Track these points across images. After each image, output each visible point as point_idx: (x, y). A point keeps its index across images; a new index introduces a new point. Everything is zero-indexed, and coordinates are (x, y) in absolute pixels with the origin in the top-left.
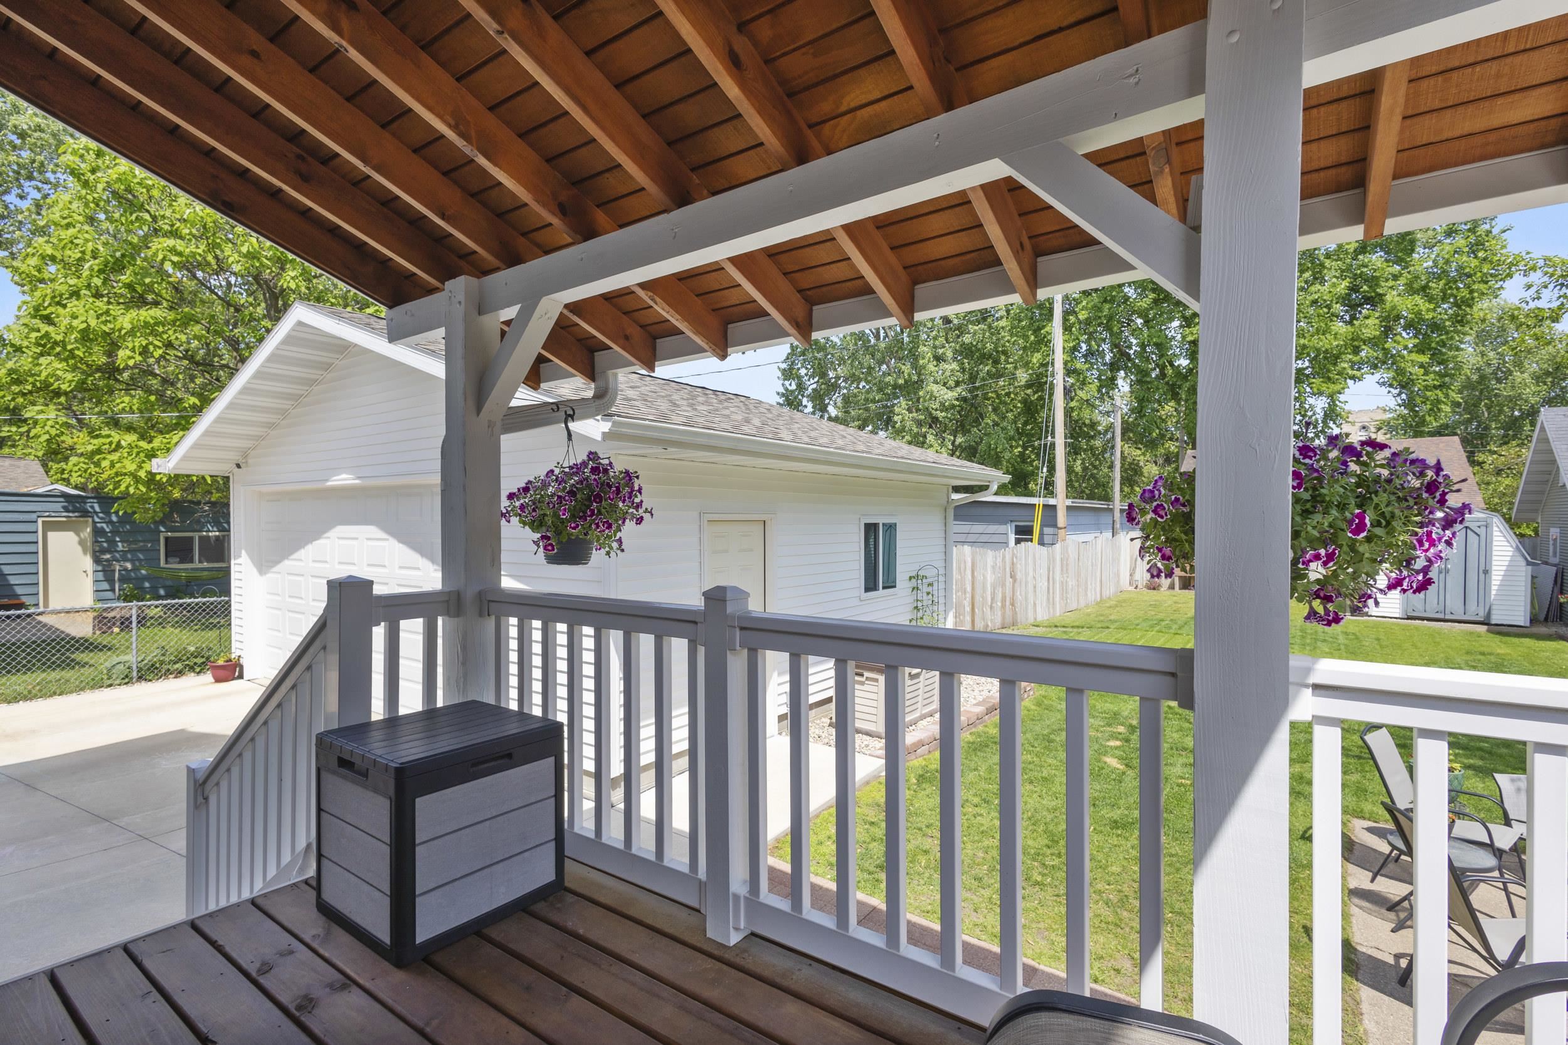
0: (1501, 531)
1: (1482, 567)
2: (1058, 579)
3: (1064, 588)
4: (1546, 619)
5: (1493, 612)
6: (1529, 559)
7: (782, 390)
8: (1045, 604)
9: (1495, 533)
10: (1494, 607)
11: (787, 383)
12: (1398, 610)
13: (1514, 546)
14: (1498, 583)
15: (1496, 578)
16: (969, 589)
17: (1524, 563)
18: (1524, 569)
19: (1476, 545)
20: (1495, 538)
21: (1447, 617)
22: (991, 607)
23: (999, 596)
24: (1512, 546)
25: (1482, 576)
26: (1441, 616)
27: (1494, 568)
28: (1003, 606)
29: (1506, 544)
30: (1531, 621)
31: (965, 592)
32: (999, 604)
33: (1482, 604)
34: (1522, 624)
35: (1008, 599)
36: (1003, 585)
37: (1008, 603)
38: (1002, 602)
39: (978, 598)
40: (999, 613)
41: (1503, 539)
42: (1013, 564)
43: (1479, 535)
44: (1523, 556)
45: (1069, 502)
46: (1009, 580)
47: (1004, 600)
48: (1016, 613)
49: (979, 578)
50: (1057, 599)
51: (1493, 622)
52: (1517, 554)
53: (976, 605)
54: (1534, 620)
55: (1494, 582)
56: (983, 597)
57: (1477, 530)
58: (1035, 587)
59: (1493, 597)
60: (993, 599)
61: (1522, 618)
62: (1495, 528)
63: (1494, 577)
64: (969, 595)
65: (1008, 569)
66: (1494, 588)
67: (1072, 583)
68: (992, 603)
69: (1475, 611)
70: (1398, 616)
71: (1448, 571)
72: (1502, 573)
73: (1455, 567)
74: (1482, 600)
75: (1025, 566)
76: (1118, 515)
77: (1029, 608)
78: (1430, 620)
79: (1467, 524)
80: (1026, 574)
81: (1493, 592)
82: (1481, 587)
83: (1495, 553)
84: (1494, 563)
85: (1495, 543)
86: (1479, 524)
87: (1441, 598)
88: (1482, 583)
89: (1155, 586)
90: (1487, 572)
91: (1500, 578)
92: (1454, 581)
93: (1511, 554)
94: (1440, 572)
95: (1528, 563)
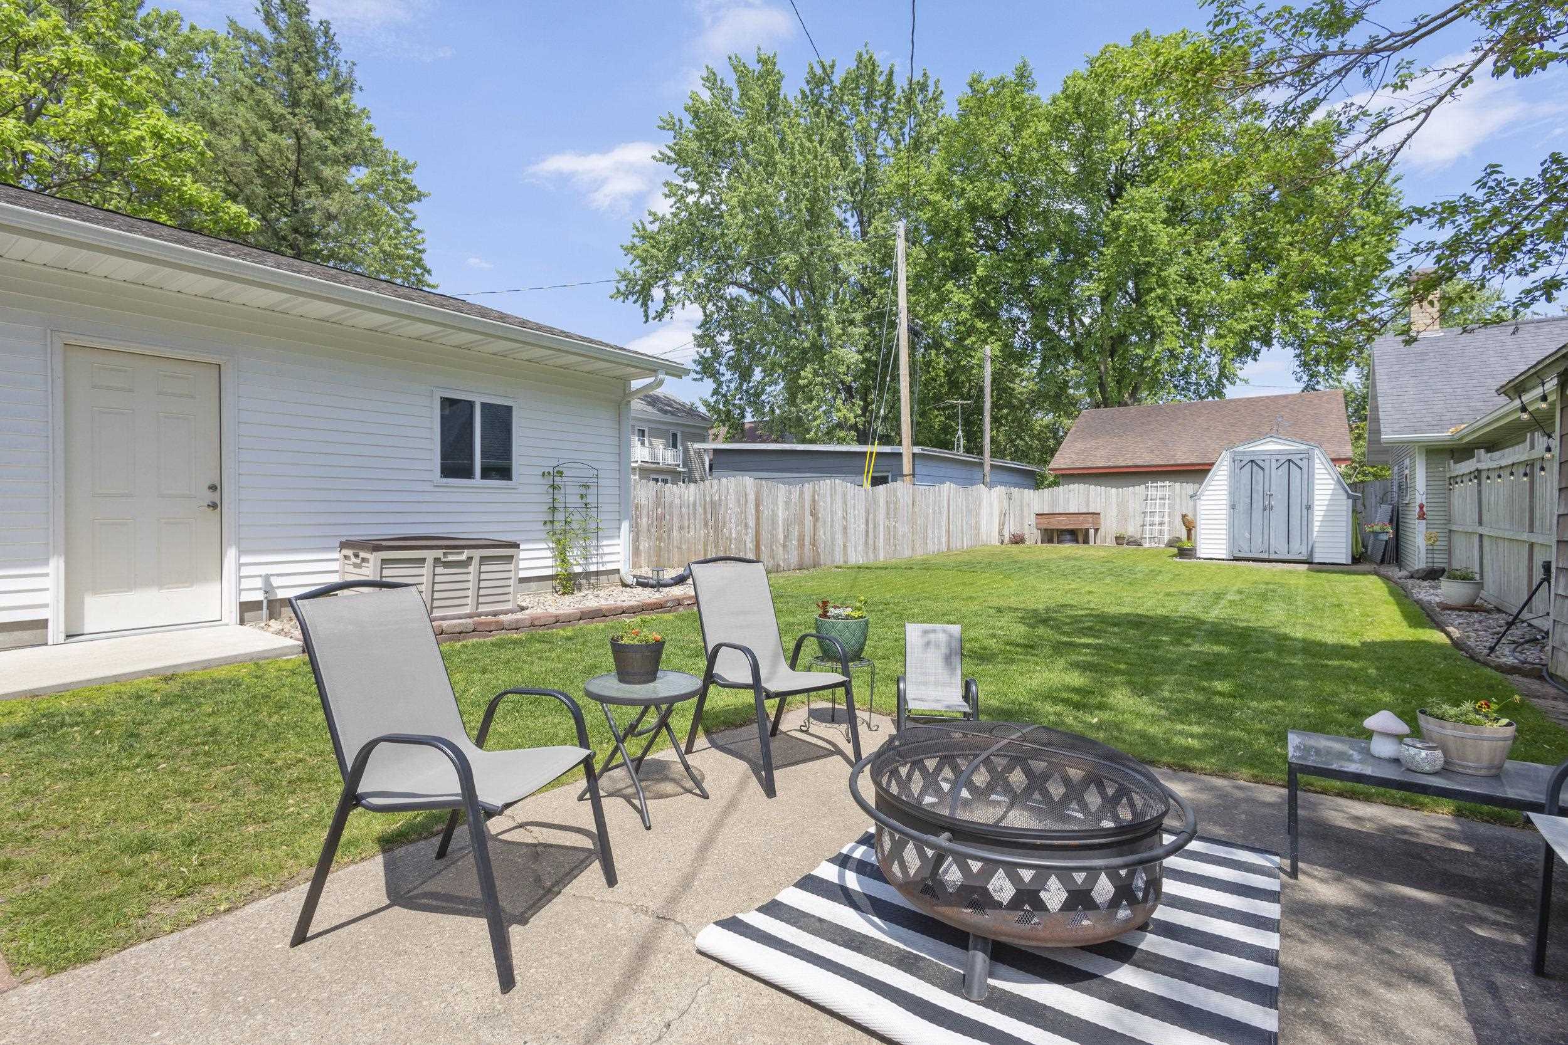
0: (1322, 463)
1: (1305, 502)
2: (881, 523)
3: (891, 533)
5: (1316, 550)
6: (1350, 492)
7: (697, 357)
8: (861, 548)
9: (1317, 466)
10: (1316, 545)
11: (702, 350)
12: (1224, 551)
13: (1335, 478)
14: (1320, 518)
15: (1318, 514)
16: (752, 523)
17: (1345, 497)
18: (1344, 503)
19: (1298, 480)
20: (1317, 471)
21: (1273, 557)
22: (784, 546)
23: (796, 533)
24: (1333, 479)
25: (1305, 511)
26: (1265, 556)
27: (1316, 503)
28: (801, 545)
29: (1327, 477)
30: (1352, 559)
31: (746, 526)
32: (795, 543)
33: (1305, 542)
34: (1343, 562)
35: (807, 539)
36: (801, 523)
37: (807, 543)
38: (799, 540)
39: (765, 535)
40: (796, 553)
41: (1324, 471)
42: (814, 500)
43: (1301, 469)
44: (1344, 488)
45: (917, 450)
46: (808, 519)
47: (801, 539)
48: (819, 554)
49: (766, 513)
50: (881, 543)
51: (1316, 561)
52: (1338, 487)
53: (763, 542)
54: (1356, 559)
55: (1316, 518)
56: (772, 534)
57: (1299, 463)
58: (845, 528)
59: (1315, 534)
60: (786, 537)
61: (1343, 556)
62: (1317, 461)
63: (1316, 513)
64: (751, 532)
65: (807, 506)
66: (1317, 524)
67: (902, 529)
68: (785, 541)
69: (1299, 549)
70: (1224, 557)
71: (1271, 508)
72: (1324, 508)
73: (1279, 503)
74: (1304, 538)
75: (831, 504)
76: (987, 468)
77: (837, 549)
78: (1255, 560)
79: (1289, 457)
80: (833, 513)
81: (1316, 529)
82: (1304, 523)
83: (1317, 487)
84: (1316, 497)
85: (1317, 476)
86: (1301, 456)
87: (1266, 537)
88: (1304, 519)
89: (1018, 540)
90: (1309, 507)
91: (1322, 513)
92: (1278, 517)
93: (1332, 487)
94: (1264, 509)
95: (1349, 497)
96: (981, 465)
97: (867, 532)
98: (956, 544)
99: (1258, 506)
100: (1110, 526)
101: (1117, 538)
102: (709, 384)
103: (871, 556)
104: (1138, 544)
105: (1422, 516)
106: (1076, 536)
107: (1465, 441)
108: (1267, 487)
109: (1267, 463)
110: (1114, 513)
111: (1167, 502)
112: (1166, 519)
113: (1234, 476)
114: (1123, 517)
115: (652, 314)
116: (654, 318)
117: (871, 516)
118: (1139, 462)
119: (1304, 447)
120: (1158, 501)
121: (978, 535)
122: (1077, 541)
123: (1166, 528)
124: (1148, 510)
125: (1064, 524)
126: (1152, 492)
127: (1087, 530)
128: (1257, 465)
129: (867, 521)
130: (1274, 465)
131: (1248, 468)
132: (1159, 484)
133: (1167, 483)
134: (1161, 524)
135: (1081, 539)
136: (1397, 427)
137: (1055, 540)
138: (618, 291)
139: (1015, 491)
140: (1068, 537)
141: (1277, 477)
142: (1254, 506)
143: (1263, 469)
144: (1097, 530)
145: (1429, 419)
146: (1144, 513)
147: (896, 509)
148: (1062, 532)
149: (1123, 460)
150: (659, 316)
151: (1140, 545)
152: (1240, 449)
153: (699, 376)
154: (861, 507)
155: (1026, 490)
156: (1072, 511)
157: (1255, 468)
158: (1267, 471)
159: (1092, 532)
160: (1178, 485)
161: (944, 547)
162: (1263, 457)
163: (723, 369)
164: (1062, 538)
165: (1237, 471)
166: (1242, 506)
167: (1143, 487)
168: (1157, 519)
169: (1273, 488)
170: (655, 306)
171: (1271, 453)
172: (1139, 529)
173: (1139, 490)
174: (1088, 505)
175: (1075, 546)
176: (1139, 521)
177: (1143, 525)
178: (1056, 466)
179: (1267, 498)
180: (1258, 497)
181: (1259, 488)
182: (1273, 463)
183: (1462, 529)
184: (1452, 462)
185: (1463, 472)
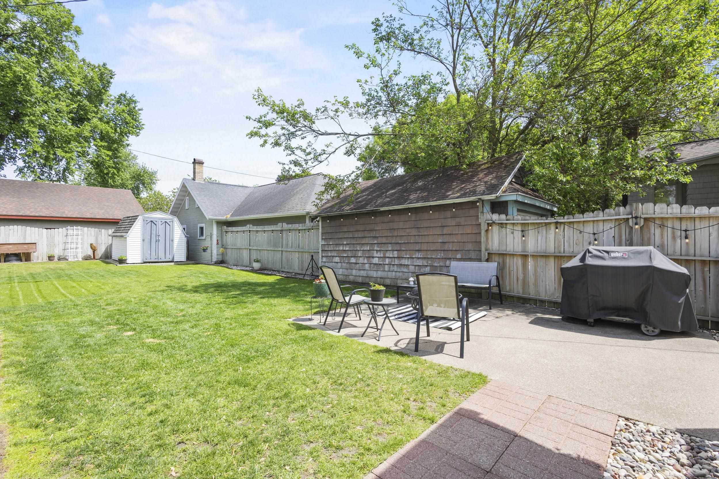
0: (177, 224)
1: (171, 238)
5: (175, 257)
9: (175, 225)
10: (175, 255)
12: (140, 260)
13: (181, 230)
18: (184, 239)
19: (169, 230)
20: (175, 227)
21: (160, 260)
25: (171, 242)
26: (157, 260)
27: (175, 239)
29: (179, 229)
30: (187, 258)
33: (171, 253)
34: (184, 260)
41: (178, 227)
43: (170, 225)
44: (184, 234)
51: (175, 261)
52: (182, 233)
55: (175, 245)
57: (169, 223)
59: (175, 251)
61: (184, 258)
62: (175, 223)
63: (175, 243)
66: (175, 247)
69: (169, 258)
70: (139, 262)
71: (159, 241)
72: (178, 241)
73: (162, 239)
78: (152, 262)
79: (165, 221)
81: (175, 249)
82: (171, 247)
83: (175, 233)
84: (175, 237)
85: (175, 229)
86: (170, 220)
87: (157, 252)
88: (171, 245)
90: (172, 241)
91: (177, 243)
92: (161, 245)
93: (180, 233)
94: (156, 241)
95: (186, 236)
99: (153, 240)
100: (43, 251)
101: (49, 257)
104: (64, 259)
105: (218, 244)
107: (230, 220)
108: (157, 232)
109: (157, 222)
110: (45, 243)
111: (80, 237)
112: (79, 246)
113: (144, 227)
114: (51, 244)
119: (171, 217)
120: (74, 236)
122: (22, 260)
123: (79, 250)
124: (68, 241)
125: (11, 250)
126: (70, 232)
127: (28, 253)
130: (160, 223)
131: (150, 224)
132: (75, 228)
133: (79, 228)
134: (77, 248)
140: (15, 258)
141: (161, 229)
143: (156, 225)
144: (35, 253)
145: (217, 212)
146: (66, 243)
151: (67, 260)
152: (146, 216)
157: (153, 224)
159: (32, 254)
160: (86, 229)
162: (156, 220)
164: (10, 259)
165: (145, 225)
166: (147, 240)
167: (64, 229)
168: (74, 246)
169: (160, 233)
171: (158, 219)
172: (64, 251)
173: (62, 230)
174: (25, 238)
175: (21, 263)
176: (61, 247)
179: (157, 236)
180: (154, 236)
181: (154, 232)
182: (160, 222)
183: (235, 247)
184: (225, 227)
185: (237, 230)
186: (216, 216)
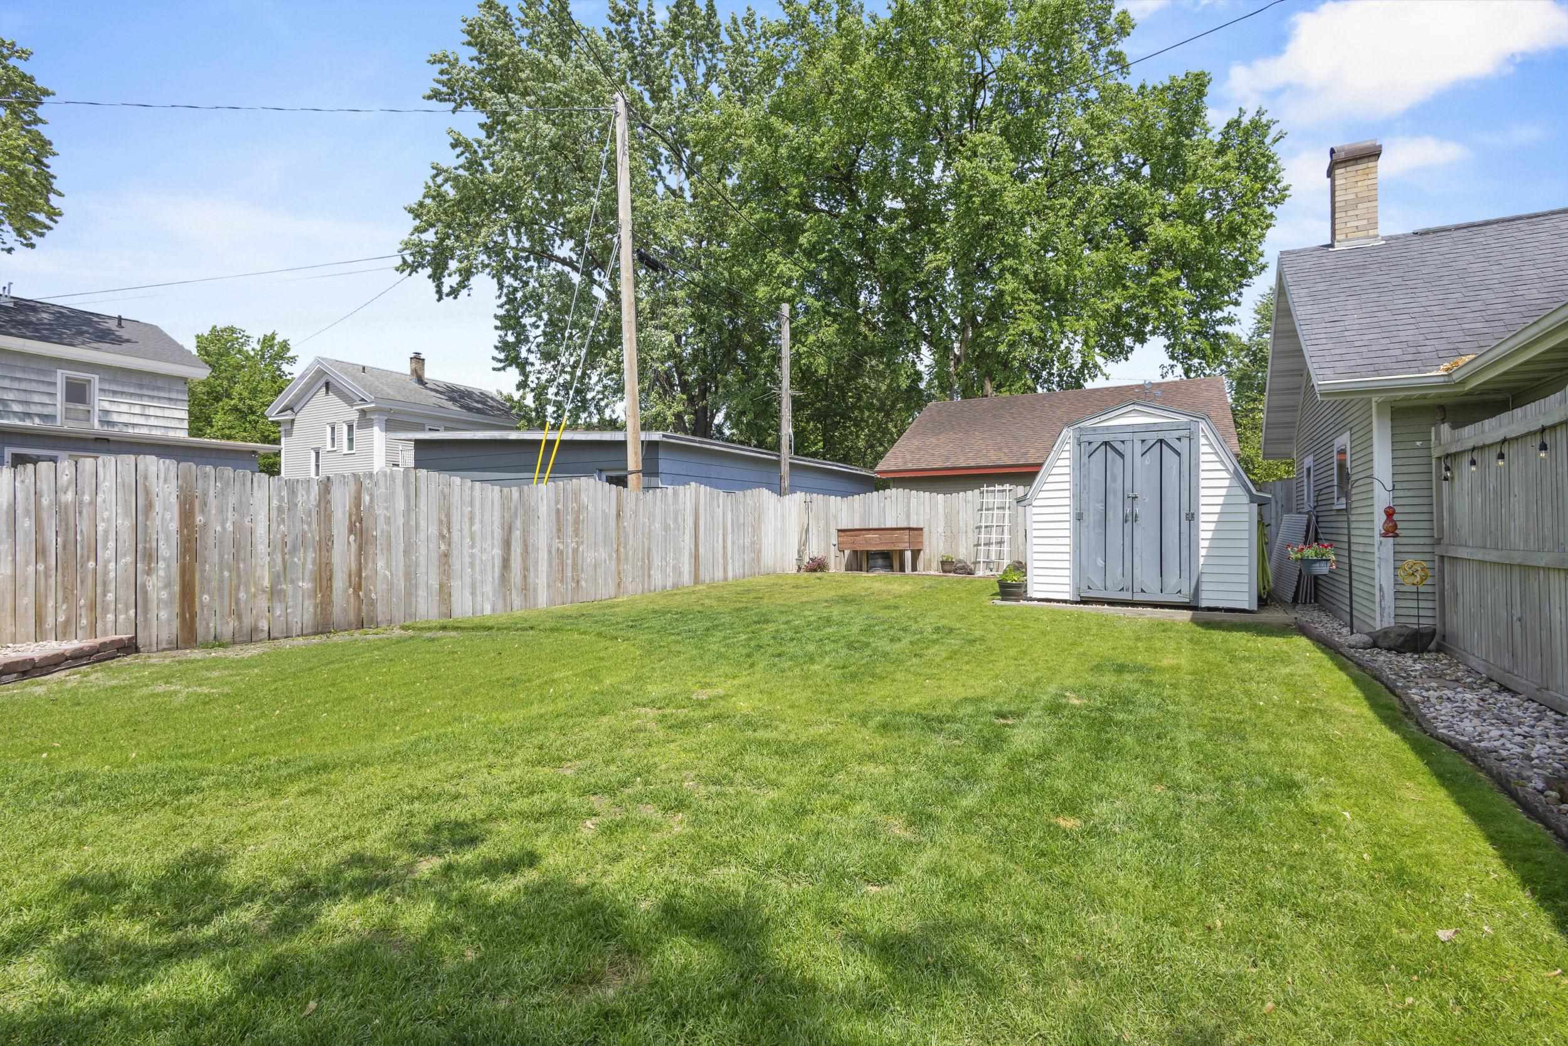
0: (1211, 445)
1: (1185, 508)
2: (543, 545)
3: (566, 561)
4: (1295, 600)
5: (1204, 587)
6: (1254, 491)
7: (497, 342)
8: (487, 589)
9: (1203, 449)
10: (1204, 578)
11: (503, 333)
12: (1067, 588)
13: (1231, 469)
14: (1209, 535)
15: (1206, 528)
16: (169, 550)
17: (1246, 499)
18: (1246, 509)
19: (1175, 472)
20: (1203, 458)
21: (1138, 597)
22: (272, 592)
23: (308, 567)
24: (1227, 470)
25: (1185, 523)
26: (1126, 595)
27: (1203, 509)
28: (322, 589)
29: (1219, 466)
30: (1260, 598)
31: (148, 556)
32: (305, 585)
33: (1185, 574)
34: (1246, 607)
35: (339, 577)
36: (324, 547)
37: (339, 583)
38: (317, 580)
40: (306, 602)
41: (1214, 458)
43: (1179, 454)
44: (1245, 486)
46: (343, 540)
47: (323, 577)
48: (372, 604)
49: (217, 529)
50: (542, 579)
51: (1204, 604)
52: (1235, 483)
54: (1265, 600)
55: (1202, 535)
56: (234, 570)
57: (1176, 445)
58: (445, 555)
59: (1202, 561)
61: (1246, 597)
62: (1203, 441)
63: (1202, 526)
64: (166, 565)
65: (342, 516)
66: (1204, 544)
67: (593, 553)
68: (275, 583)
69: (1177, 587)
70: (1066, 597)
71: (1135, 518)
72: (1215, 518)
73: (1146, 508)
74: (1185, 566)
75: (407, 512)
76: (785, 468)
77: (422, 592)
78: (1112, 603)
79: (1161, 436)
80: (411, 530)
81: (1203, 552)
82: (1185, 544)
83: (1203, 483)
84: (1202, 501)
85: (1203, 466)
86: (1177, 434)
87: (1128, 565)
88: (1185, 536)
89: (818, 566)
90: (1191, 517)
91: (1212, 526)
92: (1145, 535)
93: (1226, 483)
94: (1125, 521)
95: (1253, 499)
96: (777, 463)
97: (506, 563)
98: (713, 573)
99: (1115, 515)
100: (934, 548)
101: (943, 563)
102: (513, 375)
103: (517, 601)
104: (967, 571)
105: (1391, 530)
106: (889, 560)
107: (1469, 387)
108: (1128, 485)
109: (1129, 445)
110: (941, 530)
111: (1007, 512)
112: (1006, 536)
113: (1080, 468)
114: (952, 535)
115: (446, 289)
116: (448, 295)
117: (517, 534)
118: (982, 462)
119: (1184, 419)
120: (996, 512)
121: (758, 559)
122: (890, 567)
123: (1006, 548)
124: (983, 524)
125: (876, 544)
126: (989, 499)
127: (901, 553)
128: (1113, 448)
129: (507, 544)
130: (1139, 448)
131: (1100, 455)
132: (998, 487)
133: (1007, 487)
134: (1000, 543)
135: (896, 564)
136: (1341, 366)
137: (864, 566)
138: (405, 261)
139: (818, 499)
140: (880, 562)
141: (1143, 467)
142: (1110, 515)
143: (1122, 456)
144: (916, 554)
145: (1398, 352)
146: (979, 528)
147: (577, 522)
148: (871, 555)
149: (964, 460)
150: (454, 292)
151: (971, 573)
152: (1087, 424)
153: (501, 365)
154: (494, 518)
155: (833, 497)
156: (888, 525)
157: (1110, 453)
158: (1128, 457)
159: (908, 555)
160: (1021, 489)
161: (687, 578)
162: (1125, 437)
163: (532, 358)
164: (874, 563)
165: (1085, 459)
166: (1092, 517)
167: (977, 491)
168: (994, 537)
169: (1137, 486)
170: (450, 282)
171: (1134, 430)
172: (973, 550)
173: (972, 495)
174: (908, 516)
175: (890, 574)
176: (971, 539)
177: (978, 545)
178: (885, 468)
179: (1128, 501)
180: (1115, 501)
181: (1116, 486)
182: (1138, 445)
183: (1493, 556)
184: (1445, 428)
185: (1498, 436)
186: (1377, 372)
